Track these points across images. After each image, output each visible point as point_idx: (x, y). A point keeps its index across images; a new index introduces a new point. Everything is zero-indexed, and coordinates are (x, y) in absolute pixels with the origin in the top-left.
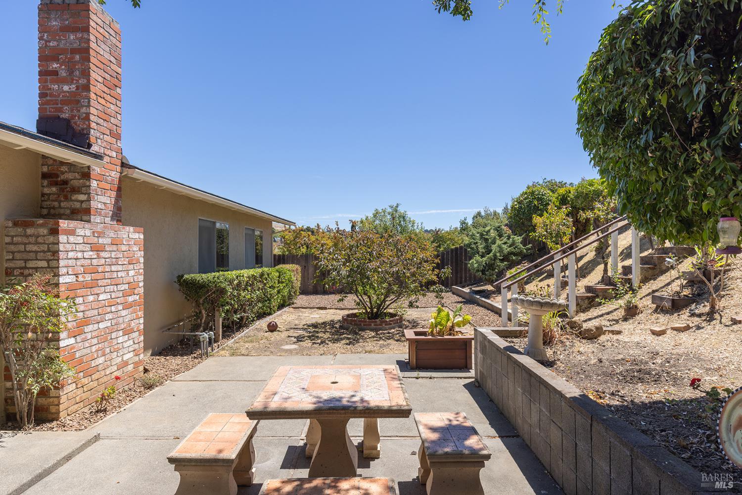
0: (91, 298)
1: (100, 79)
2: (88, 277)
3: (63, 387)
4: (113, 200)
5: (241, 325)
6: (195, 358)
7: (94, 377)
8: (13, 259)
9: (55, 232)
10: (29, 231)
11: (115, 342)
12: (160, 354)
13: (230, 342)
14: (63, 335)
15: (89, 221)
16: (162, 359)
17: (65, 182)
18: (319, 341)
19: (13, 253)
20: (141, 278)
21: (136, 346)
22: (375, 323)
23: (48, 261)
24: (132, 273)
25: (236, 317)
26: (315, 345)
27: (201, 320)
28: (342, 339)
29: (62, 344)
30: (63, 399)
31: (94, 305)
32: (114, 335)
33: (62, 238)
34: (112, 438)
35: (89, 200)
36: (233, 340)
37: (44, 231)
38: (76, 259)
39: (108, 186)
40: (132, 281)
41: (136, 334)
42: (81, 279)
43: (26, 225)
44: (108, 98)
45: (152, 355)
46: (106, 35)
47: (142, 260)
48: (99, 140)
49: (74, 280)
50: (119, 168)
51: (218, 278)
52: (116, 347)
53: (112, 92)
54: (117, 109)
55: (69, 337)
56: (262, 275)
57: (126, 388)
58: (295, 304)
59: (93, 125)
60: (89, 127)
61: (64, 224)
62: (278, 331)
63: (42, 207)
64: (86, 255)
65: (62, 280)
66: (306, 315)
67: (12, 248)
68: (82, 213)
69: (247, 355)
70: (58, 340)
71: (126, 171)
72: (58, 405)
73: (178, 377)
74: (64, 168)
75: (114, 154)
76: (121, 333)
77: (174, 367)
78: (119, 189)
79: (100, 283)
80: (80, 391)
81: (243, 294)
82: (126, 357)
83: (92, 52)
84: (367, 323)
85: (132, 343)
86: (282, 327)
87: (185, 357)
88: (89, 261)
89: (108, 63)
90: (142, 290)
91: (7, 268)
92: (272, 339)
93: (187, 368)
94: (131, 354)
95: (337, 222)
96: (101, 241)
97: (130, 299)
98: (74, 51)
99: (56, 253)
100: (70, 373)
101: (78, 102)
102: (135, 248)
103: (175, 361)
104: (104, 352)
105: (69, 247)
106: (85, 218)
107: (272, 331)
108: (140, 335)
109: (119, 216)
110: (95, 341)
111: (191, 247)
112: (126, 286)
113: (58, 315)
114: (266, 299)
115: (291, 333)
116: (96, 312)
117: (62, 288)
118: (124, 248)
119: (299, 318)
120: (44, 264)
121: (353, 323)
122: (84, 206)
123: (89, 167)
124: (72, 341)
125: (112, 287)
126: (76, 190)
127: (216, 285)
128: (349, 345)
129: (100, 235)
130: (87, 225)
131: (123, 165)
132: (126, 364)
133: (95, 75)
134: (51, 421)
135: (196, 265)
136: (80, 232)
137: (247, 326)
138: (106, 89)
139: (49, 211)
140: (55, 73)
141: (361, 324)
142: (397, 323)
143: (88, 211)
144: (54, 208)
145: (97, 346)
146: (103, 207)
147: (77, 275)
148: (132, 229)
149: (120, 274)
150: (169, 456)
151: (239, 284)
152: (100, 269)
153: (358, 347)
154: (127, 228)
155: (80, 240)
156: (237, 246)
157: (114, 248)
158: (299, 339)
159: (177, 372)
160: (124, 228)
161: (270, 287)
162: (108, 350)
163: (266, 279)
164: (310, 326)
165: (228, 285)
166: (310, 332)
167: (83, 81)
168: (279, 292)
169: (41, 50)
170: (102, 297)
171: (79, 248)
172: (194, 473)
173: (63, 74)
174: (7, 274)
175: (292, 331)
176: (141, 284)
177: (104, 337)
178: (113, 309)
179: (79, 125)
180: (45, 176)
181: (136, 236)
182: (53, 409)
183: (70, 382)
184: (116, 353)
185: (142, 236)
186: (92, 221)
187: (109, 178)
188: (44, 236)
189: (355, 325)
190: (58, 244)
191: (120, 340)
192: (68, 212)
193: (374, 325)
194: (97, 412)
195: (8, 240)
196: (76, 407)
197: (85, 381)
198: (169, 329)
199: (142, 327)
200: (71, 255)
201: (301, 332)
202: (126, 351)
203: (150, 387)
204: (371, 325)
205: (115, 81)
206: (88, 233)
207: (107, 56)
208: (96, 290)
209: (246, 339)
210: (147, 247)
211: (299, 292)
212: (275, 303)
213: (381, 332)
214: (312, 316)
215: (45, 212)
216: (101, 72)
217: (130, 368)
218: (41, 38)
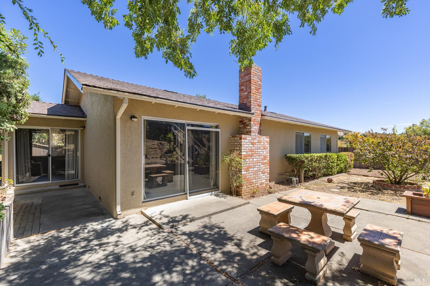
0: (251, 160)
1: (254, 88)
2: (250, 153)
3: (243, 186)
4: (258, 127)
5: (314, 177)
6: (290, 187)
7: (253, 185)
8: (232, 147)
9: (241, 139)
10: (235, 139)
11: (259, 175)
12: (278, 184)
13: (307, 184)
14: (243, 170)
15: (251, 135)
16: (278, 185)
17: (245, 123)
18: (353, 190)
19: (232, 145)
20: (268, 154)
21: (267, 178)
22: (395, 187)
23: (239, 147)
24: (265, 152)
25: (311, 174)
26: (349, 192)
27: (294, 173)
28: (367, 192)
29: (243, 173)
30: (243, 190)
31: (252, 162)
32: (258, 173)
33: (243, 141)
34: (253, 204)
35: (251, 128)
36: (309, 183)
37: (238, 139)
38: (247, 147)
39: (257, 123)
40: (265, 155)
41: (266, 174)
42: (248, 153)
43: (235, 137)
44: (257, 93)
45: (275, 183)
46: (257, 73)
47: (269, 148)
48: (254, 108)
49: (246, 154)
50: (260, 117)
51: (301, 156)
52: (259, 177)
53: (258, 91)
54: (260, 97)
55: (245, 171)
56: (326, 156)
57: (263, 192)
58: (350, 172)
59: (252, 104)
60: (251, 105)
61: (243, 136)
62: (333, 183)
63: (239, 131)
64: (250, 146)
65: (243, 153)
66: (354, 178)
67: (232, 143)
68: (249, 133)
69: (312, 190)
70: (241, 172)
71: (263, 117)
72: (242, 191)
73: (281, 192)
74: (245, 119)
75: (259, 112)
76: (261, 173)
77: (281, 189)
78: (260, 124)
79: (254, 155)
80: (248, 189)
81: (314, 164)
82: (263, 181)
83: (252, 80)
84: (389, 186)
85: (265, 177)
86: (336, 181)
87: (287, 186)
88: (251, 148)
89: (257, 82)
90: (268, 159)
91: (230, 150)
92: (328, 186)
93: (286, 190)
94: (265, 181)
95: (372, 130)
96: (254, 141)
97: (264, 161)
98: (247, 81)
99: (241, 145)
100: (244, 182)
101: (248, 97)
102: (266, 144)
103: (282, 187)
104: (255, 178)
105: (245, 143)
106: (250, 134)
107: (329, 182)
108: (268, 174)
109: (260, 133)
110: (252, 174)
111: (292, 143)
112: (263, 157)
113: (242, 164)
114: (328, 167)
115: (339, 185)
116: (252, 164)
117: (243, 156)
118: (262, 144)
119: (349, 179)
120: (238, 148)
121: (379, 185)
122: (249, 130)
123: (251, 118)
124: (245, 173)
125: (258, 157)
126: (247, 125)
127: (299, 159)
128: (371, 195)
129: (254, 139)
130: (250, 136)
131: (262, 115)
132: (263, 183)
133: (253, 87)
134: (240, 196)
135: (294, 150)
136: (248, 139)
137: (317, 178)
138: (256, 91)
139: (241, 132)
140: (243, 90)
141: (385, 186)
142: (415, 189)
143: (250, 132)
144: (242, 131)
145: (253, 176)
146: (255, 130)
147: (247, 152)
148: (265, 137)
149: (261, 153)
150: (258, 208)
151: (312, 160)
152: (254, 150)
153: (376, 197)
154: (263, 137)
155: (248, 141)
156: (315, 142)
157: (259, 143)
158: (342, 188)
159: (282, 190)
160: (262, 137)
161: (331, 162)
162: (256, 178)
163: (329, 158)
164: (352, 183)
165: (306, 159)
166: (350, 186)
167: (249, 90)
168: (338, 165)
169: (240, 84)
170: (255, 160)
171: (248, 143)
172: (265, 217)
173: (244, 89)
174: (230, 151)
175: (341, 184)
176: (268, 156)
177: (255, 173)
178: (258, 164)
179: (248, 104)
180: (240, 122)
181: (266, 139)
182: (240, 193)
183: (245, 185)
184: (259, 179)
185: (269, 139)
186: (252, 135)
187: (257, 120)
188: (238, 140)
189: (380, 186)
190: (241, 142)
191: (261, 175)
192: (246, 132)
193: (395, 188)
194: (252, 197)
195: (231, 141)
196: (247, 193)
197: (249, 186)
198: (282, 175)
199: (269, 172)
200: (245, 146)
201: (345, 185)
202: (263, 179)
203: (270, 193)
204: (392, 187)
205: (260, 87)
206: (250, 139)
207: (257, 80)
208: (253, 157)
209: (315, 184)
210: (271, 143)
211: (353, 167)
212: (335, 170)
213: (399, 192)
214: (357, 179)
215: (240, 133)
216: (255, 86)
217: (264, 185)
218: (239, 80)
